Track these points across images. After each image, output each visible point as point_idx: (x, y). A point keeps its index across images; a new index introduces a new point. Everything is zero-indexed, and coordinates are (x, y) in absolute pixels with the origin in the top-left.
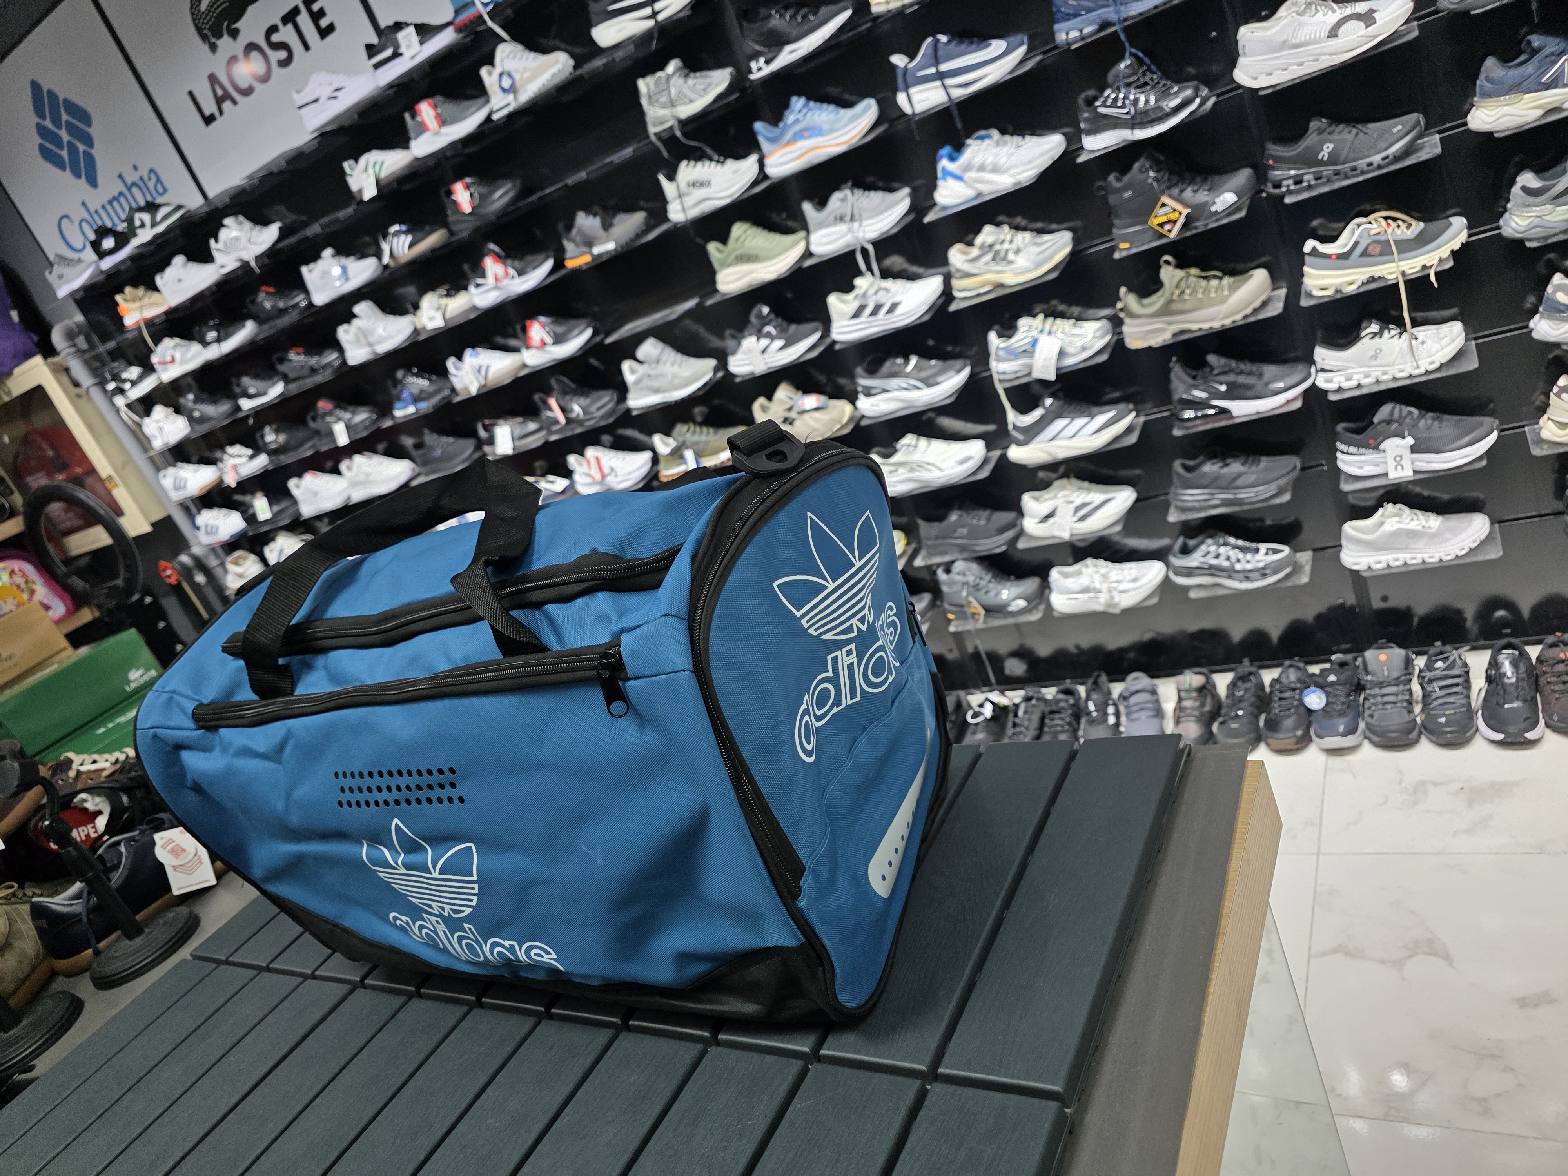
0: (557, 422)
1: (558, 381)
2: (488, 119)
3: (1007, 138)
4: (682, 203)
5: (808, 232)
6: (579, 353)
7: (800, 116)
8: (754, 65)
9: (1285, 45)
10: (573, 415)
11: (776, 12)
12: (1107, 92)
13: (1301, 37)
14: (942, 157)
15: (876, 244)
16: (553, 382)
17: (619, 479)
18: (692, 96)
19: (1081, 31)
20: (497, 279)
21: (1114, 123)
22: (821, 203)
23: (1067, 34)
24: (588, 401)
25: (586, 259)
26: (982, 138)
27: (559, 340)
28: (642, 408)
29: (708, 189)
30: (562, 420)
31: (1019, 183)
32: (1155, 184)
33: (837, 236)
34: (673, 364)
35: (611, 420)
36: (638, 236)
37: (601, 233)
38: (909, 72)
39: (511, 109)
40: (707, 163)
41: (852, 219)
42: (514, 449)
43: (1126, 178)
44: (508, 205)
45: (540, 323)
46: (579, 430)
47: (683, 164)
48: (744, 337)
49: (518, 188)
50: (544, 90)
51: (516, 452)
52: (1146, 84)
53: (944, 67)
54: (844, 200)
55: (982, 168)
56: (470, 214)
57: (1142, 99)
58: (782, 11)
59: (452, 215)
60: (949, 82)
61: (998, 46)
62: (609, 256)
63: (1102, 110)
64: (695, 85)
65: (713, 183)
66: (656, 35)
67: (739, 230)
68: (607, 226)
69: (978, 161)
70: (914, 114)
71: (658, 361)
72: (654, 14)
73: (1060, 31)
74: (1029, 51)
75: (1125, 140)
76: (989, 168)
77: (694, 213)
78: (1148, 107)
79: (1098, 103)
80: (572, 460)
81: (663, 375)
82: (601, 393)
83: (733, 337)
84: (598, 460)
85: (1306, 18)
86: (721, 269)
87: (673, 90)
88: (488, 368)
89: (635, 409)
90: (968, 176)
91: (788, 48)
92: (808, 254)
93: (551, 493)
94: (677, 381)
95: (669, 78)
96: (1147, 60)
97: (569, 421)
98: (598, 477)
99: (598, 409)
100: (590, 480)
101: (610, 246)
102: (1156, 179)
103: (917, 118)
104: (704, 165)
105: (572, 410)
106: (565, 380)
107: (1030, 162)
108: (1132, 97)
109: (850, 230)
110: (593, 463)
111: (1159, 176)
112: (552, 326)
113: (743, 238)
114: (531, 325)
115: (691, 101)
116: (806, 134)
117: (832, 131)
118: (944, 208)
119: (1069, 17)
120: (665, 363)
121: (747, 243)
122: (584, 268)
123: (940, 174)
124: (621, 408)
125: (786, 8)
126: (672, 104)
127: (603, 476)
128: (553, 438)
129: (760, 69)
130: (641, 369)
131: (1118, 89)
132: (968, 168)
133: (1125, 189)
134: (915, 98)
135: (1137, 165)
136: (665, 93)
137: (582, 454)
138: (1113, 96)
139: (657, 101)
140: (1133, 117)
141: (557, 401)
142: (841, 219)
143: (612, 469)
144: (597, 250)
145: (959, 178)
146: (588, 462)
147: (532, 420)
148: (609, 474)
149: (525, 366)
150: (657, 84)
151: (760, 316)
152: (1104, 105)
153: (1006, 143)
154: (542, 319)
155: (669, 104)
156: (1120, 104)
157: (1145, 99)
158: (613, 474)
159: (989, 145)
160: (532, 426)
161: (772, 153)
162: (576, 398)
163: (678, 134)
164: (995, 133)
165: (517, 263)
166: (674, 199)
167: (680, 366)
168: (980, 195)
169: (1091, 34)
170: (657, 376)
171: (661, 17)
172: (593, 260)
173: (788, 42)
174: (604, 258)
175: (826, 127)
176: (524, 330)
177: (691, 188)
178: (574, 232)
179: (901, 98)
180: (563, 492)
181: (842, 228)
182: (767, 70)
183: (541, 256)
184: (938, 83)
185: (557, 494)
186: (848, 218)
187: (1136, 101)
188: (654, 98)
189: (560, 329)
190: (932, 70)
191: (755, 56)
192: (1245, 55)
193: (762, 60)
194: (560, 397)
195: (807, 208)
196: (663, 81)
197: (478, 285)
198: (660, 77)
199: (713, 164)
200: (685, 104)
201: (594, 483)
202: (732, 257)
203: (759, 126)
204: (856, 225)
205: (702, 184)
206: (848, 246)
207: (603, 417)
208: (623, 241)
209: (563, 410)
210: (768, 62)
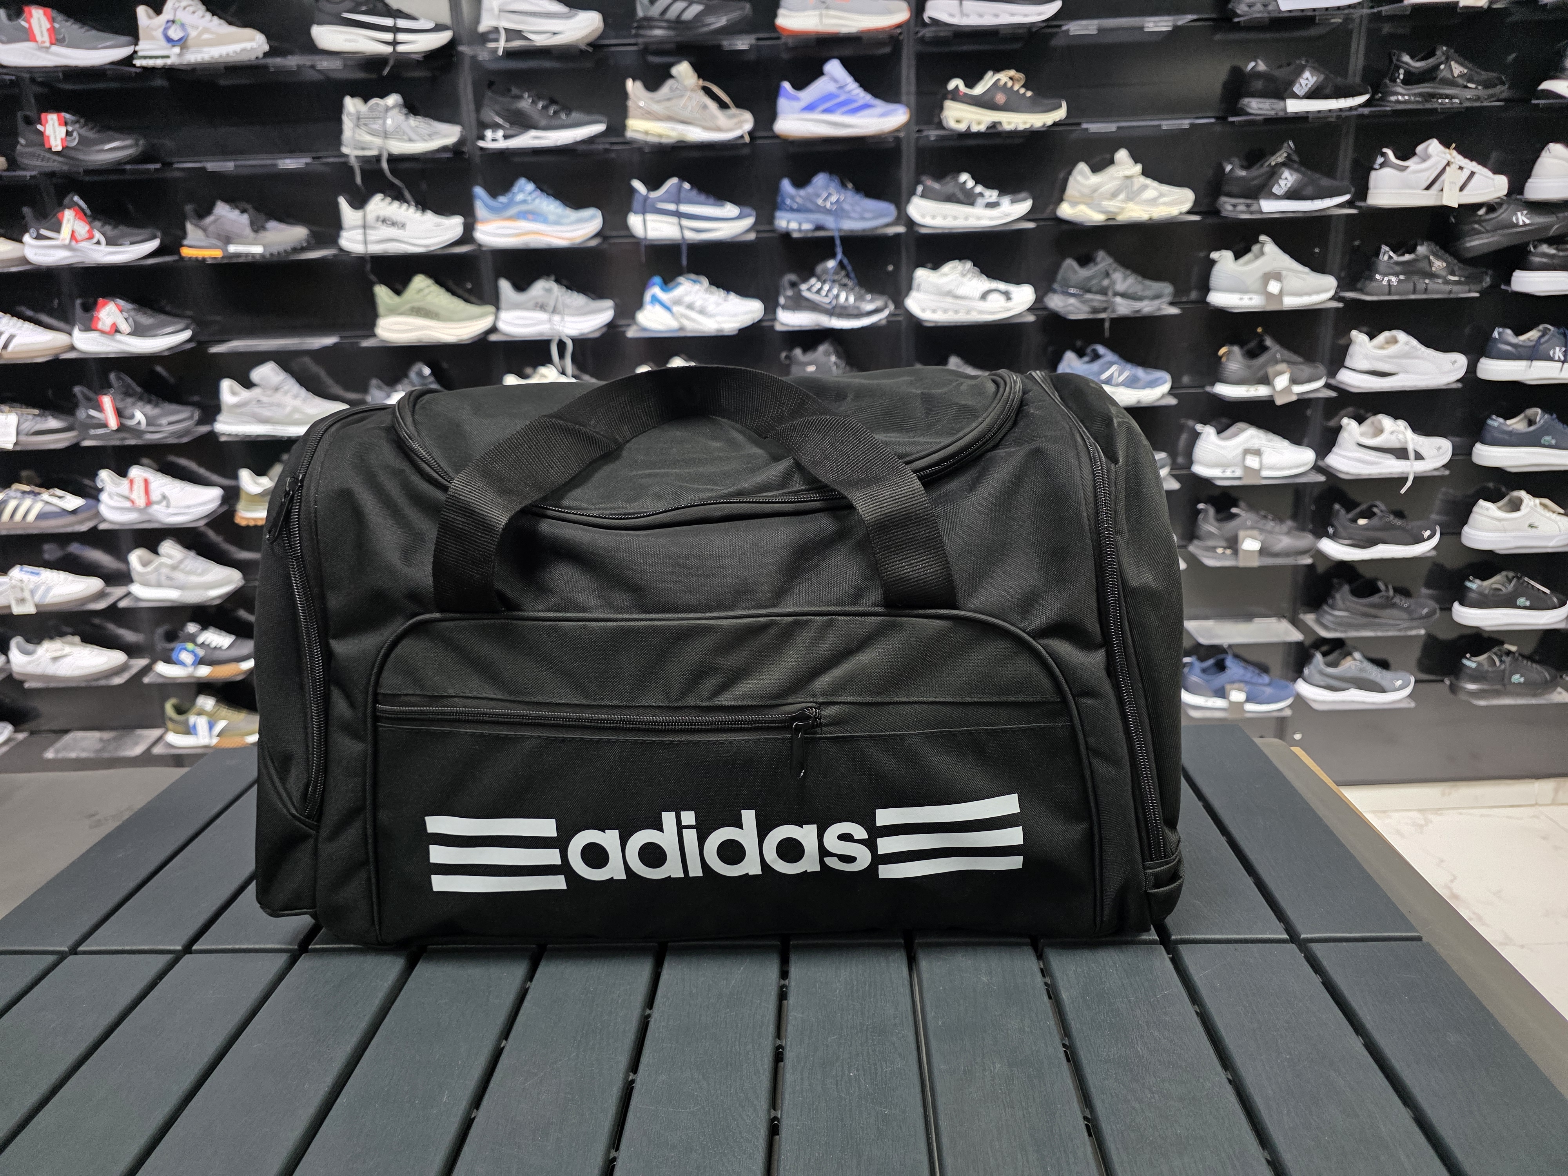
0: (105, 426)
1: (119, 378)
2: (128, 61)
3: (714, 288)
4: (365, 234)
5: (498, 308)
6: (166, 354)
7: (529, 198)
8: (489, 134)
9: (950, 294)
10: (131, 423)
11: (529, 97)
12: (813, 281)
13: (960, 292)
14: (654, 284)
15: (575, 340)
16: (112, 376)
17: (171, 510)
18: (413, 136)
19: (800, 224)
20: (73, 236)
21: (814, 307)
22: (521, 286)
23: (788, 222)
24: (157, 411)
25: (213, 253)
26: (695, 281)
27: (138, 331)
28: (237, 435)
29: (400, 231)
30: (113, 423)
31: (722, 331)
32: (834, 368)
33: (533, 322)
34: (296, 397)
35: (185, 440)
36: (295, 250)
37: (248, 231)
38: (648, 202)
39: (169, 62)
40: (405, 206)
41: (554, 311)
42: (15, 444)
43: (810, 356)
44: (120, 162)
45: (117, 305)
46: (132, 442)
47: (378, 197)
48: (396, 391)
49: (140, 149)
50: (221, 60)
51: (18, 448)
52: (845, 285)
53: (684, 208)
54: (549, 291)
55: (690, 307)
56: (57, 153)
57: (843, 296)
58: (534, 98)
59: (27, 146)
60: (685, 222)
61: (730, 210)
62: (250, 259)
63: (806, 294)
64: (416, 126)
65: (407, 227)
66: (391, 63)
67: (420, 283)
68: (257, 227)
69: (688, 299)
70: (645, 239)
71: (277, 389)
72: (395, 43)
73: (782, 218)
74: (755, 224)
75: (818, 325)
76: (698, 308)
77: (375, 249)
78: (846, 304)
79: (804, 287)
80: (105, 476)
81: (279, 405)
82: (174, 407)
83: (379, 388)
84: (146, 482)
85: (965, 280)
86: (386, 316)
87: (389, 121)
88: (11, 337)
89: (224, 434)
90: (675, 309)
91: (533, 133)
92: (494, 329)
93: (58, 510)
94: (297, 416)
95: (388, 109)
96: (849, 268)
97: (122, 428)
98: (141, 502)
99: (170, 423)
100: (128, 504)
101: (257, 250)
102: (835, 363)
103: (647, 243)
104: (400, 206)
105: (132, 417)
106: (129, 380)
107: (735, 315)
108: (835, 291)
109: (550, 321)
110: (139, 486)
111: (839, 361)
112: (132, 313)
113: (426, 291)
114: (104, 305)
115: (410, 140)
116: (530, 217)
117: (557, 223)
118: (644, 329)
119: (792, 210)
120: (286, 393)
121: (429, 298)
122: (209, 262)
123: (648, 297)
124: (204, 429)
125: (539, 97)
126: (386, 135)
127: (149, 503)
128: (87, 443)
129: (494, 140)
130: (245, 394)
131: (824, 282)
132: (678, 302)
133: (810, 364)
134: (649, 225)
135: (822, 348)
136: (380, 122)
137: (122, 472)
138: (819, 285)
139: (365, 125)
140: (834, 307)
141: (114, 401)
142: (542, 307)
143: (164, 497)
144: (232, 249)
145: (668, 309)
146: (132, 482)
147: (54, 416)
148: (158, 503)
149: (72, 348)
150: (371, 109)
151: (420, 374)
152: (809, 289)
153: (712, 293)
154: (121, 302)
155: (382, 134)
156: (824, 293)
157: (846, 298)
158: (164, 503)
159: (699, 290)
160: (53, 423)
161: (485, 221)
162: (140, 404)
163: (385, 165)
164: (705, 281)
165: (108, 228)
166: (354, 228)
167: (304, 400)
168: (682, 329)
169: (807, 231)
170: (271, 405)
171: (401, 48)
172: (223, 257)
173: (536, 127)
174: (241, 260)
175: (551, 218)
176: (89, 308)
177: (380, 223)
178: (209, 220)
179: (635, 221)
180: (74, 512)
181: (542, 316)
182: (502, 144)
183: (146, 232)
184: (674, 220)
185: (64, 511)
186: (551, 309)
187: (837, 296)
188: (363, 121)
189: (146, 320)
190: (672, 207)
191: (495, 126)
192: (918, 290)
193: (500, 133)
194: (119, 397)
195: (505, 285)
196: (381, 109)
197: (39, 237)
198: (377, 104)
199: (412, 209)
200: (401, 140)
201: (134, 508)
202: (408, 306)
203: (479, 191)
204: (556, 318)
205: (394, 224)
206: (542, 334)
207: (173, 434)
208: (274, 250)
209: (119, 413)
210: (506, 137)
